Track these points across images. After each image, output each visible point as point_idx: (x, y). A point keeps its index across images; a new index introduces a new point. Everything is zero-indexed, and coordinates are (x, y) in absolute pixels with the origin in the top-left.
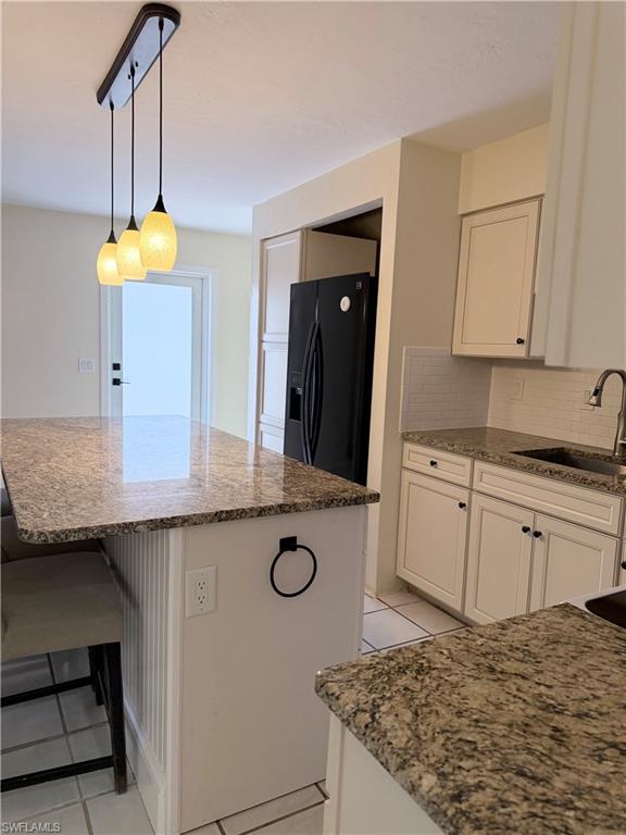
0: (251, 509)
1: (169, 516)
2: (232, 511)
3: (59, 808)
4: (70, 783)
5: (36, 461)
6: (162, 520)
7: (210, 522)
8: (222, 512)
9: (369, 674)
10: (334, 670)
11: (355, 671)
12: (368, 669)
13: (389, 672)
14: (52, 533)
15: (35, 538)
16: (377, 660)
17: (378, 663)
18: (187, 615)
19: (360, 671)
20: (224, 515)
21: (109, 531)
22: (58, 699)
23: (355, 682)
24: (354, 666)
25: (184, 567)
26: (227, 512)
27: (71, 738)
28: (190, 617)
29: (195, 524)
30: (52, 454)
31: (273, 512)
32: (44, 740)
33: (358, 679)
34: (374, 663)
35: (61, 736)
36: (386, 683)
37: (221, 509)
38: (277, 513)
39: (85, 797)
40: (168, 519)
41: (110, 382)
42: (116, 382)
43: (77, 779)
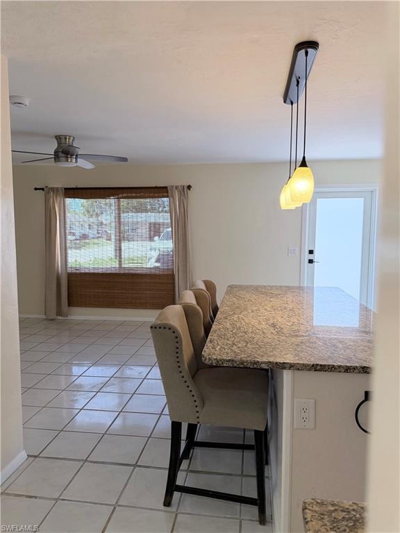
0: (340, 367)
1: (281, 362)
2: (325, 365)
3: (227, 518)
4: (237, 506)
5: (234, 313)
6: (276, 363)
7: (309, 370)
8: (317, 365)
9: (341, 515)
10: (317, 503)
11: (333, 509)
12: (343, 511)
13: (357, 521)
14: (215, 359)
15: (207, 361)
16: (355, 507)
17: (354, 510)
18: (295, 427)
19: (336, 510)
20: (318, 367)
21: (245, 364)
22: (243, 452)
23: (326, 517)
24: (333, 505)
25: (293, 396)
26: (321, 365)
27: (244, 479)
28: (297, 429)
29: (298, 369)
30: (246, 309)
31: (356, 371)
32: (230, 475)
33: (330, 516)
34: (351, 508)
35: (239, 475)
36: (349, 527)
37: (317, 363)
38: (360, 372)
39: (242, 517)
40: (280, 363)
41: (307, 261)
42: (311, 261)
43: (241, 505)
